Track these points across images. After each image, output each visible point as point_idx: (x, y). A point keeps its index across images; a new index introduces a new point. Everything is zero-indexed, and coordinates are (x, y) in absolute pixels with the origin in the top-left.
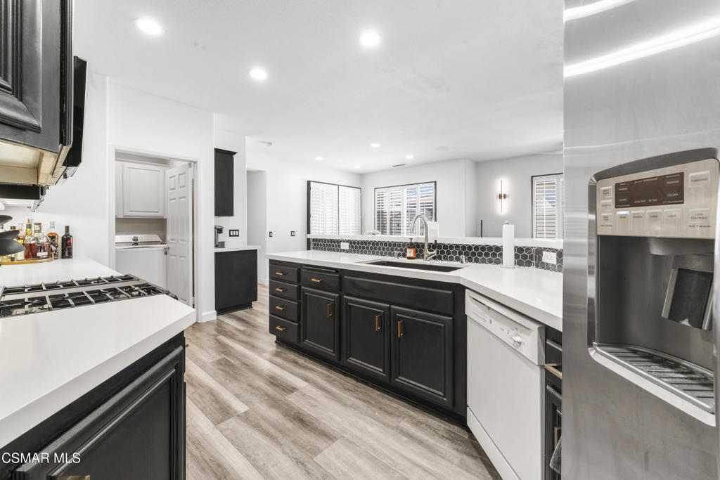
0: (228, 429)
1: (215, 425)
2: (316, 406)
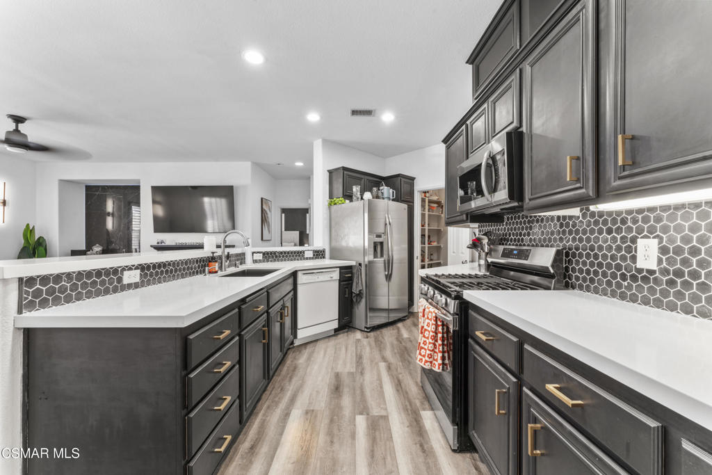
0: (382, 408)
1: (388, 416)
2: (317, 392)
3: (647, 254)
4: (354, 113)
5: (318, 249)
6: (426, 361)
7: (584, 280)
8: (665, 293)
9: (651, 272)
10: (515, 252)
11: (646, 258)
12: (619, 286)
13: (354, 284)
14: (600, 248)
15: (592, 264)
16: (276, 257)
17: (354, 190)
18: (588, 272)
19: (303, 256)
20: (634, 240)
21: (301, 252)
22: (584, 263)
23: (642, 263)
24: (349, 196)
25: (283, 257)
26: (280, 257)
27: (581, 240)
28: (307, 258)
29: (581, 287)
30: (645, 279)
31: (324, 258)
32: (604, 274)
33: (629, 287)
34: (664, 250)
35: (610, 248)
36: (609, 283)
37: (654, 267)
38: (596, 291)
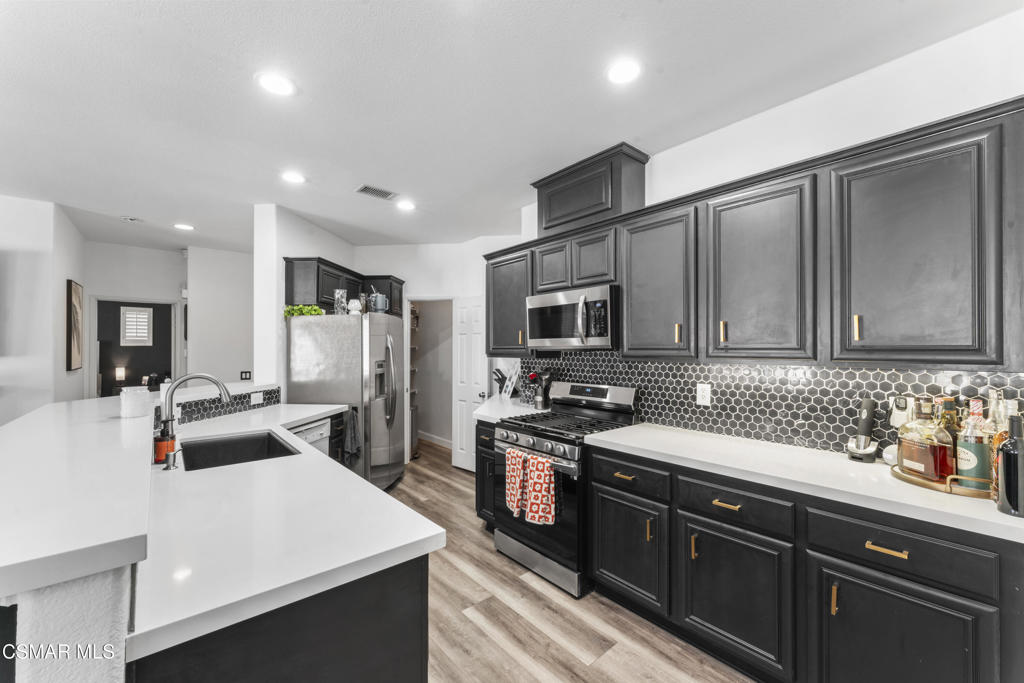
3: (704, 395)
4: (366, 190)
5: (270, 388)
6: (540, 517)
7: (653, 414)
8: (715, 422)
9: (706, 407)
10: (588, 390)
11: (703, 397)
12: (682, 418)
13: (348, 439)
14: (667, 389)
15: (660, 401)
16: (205, 409)
17: (337, 296)
18: (656, 408)
19: (248, 402)
20: (694, 384)
21: (245, 397)
22: (653, 401)
23: (700, 401)
24: (328, 306)
25: (217, 408)
26: (211, 408)
27: (649, 381)
28: (254, 407)
29: (650, 420)
30: (702, 413)
31: (278, 402)
32: (671, 409)
33: (690, 419)
34: (714, 393)
35: (675, 390)
36: (675, 416)
37: (709, 404)
38: (664, 423)
